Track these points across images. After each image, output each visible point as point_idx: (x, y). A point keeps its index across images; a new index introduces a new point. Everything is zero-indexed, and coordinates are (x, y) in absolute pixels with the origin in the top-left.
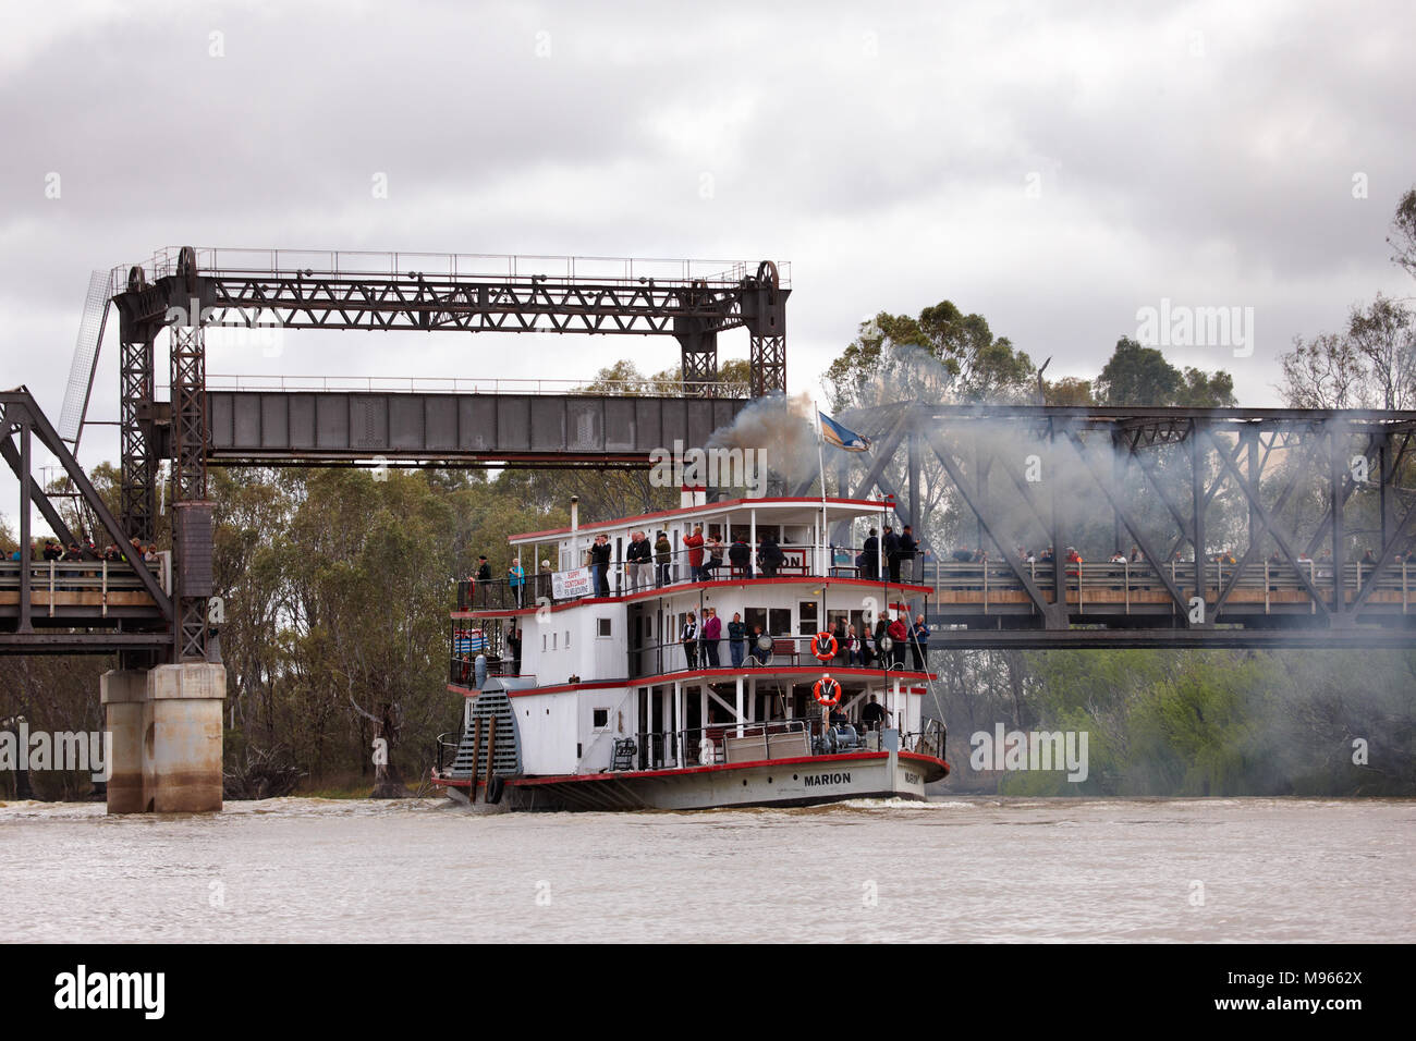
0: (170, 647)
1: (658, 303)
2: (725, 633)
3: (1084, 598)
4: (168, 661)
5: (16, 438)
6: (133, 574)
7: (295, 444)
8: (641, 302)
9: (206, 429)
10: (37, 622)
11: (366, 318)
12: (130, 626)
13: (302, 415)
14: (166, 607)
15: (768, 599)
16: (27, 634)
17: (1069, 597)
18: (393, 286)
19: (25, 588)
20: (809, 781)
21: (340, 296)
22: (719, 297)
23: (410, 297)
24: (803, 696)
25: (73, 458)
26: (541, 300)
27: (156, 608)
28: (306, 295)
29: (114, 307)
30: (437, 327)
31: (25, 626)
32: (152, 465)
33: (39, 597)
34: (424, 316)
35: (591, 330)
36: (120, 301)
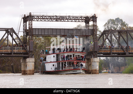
0: (28, 56)
1: (83, 18)
2: (65, 57)
3: (130, 51)
4: (28, 58)
5: (12, 33)
6: (24, 48)
7: (42, 34)
8: (81, 18)
9: (32, 32)
10: (14, 54)
11: (50, 20)
12: (24, 54)
13: (43, 31)
14: (28, 52)
15: (70, 54)
16: (13, 55)
17: (129, 51)
18: (53, 17)
19: (13, 50)
20: (73, 72)
21: (47, 18)
22: (89, 18)
23: (55, 18)
24: (73, 63)
25: (18, 36)
26: (70, 18)
27: (27, 52)
28: (44, 18)
29: (22, 19)
30: (58, 21)
31: (13, 54)
32: (27, 36)
33: (14, 51)
34: (57, 20)
35: (75, 22)
36: (23, 18)
